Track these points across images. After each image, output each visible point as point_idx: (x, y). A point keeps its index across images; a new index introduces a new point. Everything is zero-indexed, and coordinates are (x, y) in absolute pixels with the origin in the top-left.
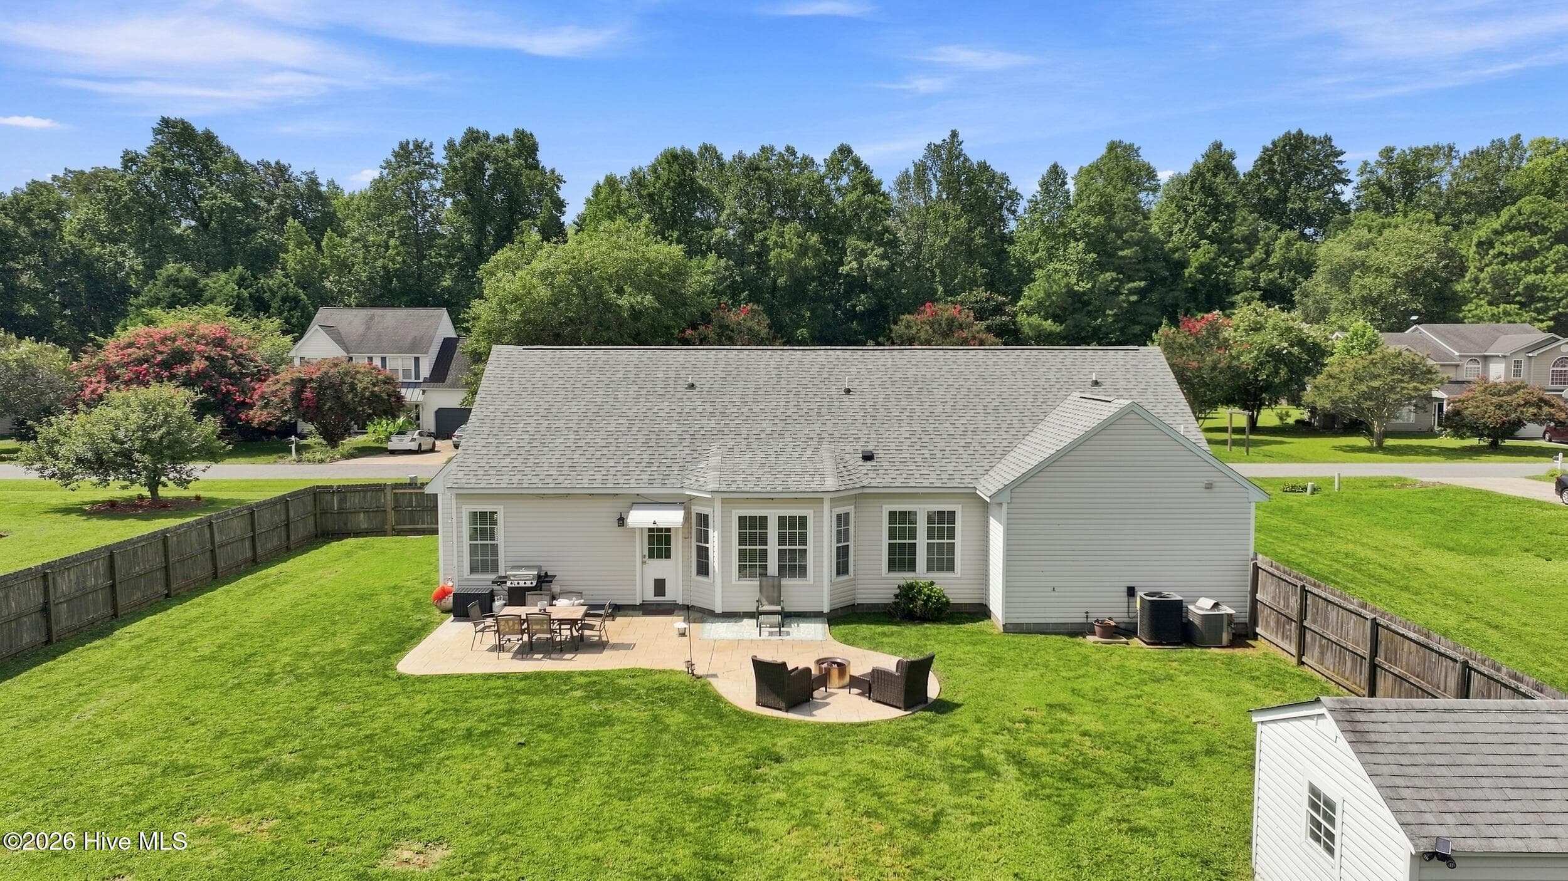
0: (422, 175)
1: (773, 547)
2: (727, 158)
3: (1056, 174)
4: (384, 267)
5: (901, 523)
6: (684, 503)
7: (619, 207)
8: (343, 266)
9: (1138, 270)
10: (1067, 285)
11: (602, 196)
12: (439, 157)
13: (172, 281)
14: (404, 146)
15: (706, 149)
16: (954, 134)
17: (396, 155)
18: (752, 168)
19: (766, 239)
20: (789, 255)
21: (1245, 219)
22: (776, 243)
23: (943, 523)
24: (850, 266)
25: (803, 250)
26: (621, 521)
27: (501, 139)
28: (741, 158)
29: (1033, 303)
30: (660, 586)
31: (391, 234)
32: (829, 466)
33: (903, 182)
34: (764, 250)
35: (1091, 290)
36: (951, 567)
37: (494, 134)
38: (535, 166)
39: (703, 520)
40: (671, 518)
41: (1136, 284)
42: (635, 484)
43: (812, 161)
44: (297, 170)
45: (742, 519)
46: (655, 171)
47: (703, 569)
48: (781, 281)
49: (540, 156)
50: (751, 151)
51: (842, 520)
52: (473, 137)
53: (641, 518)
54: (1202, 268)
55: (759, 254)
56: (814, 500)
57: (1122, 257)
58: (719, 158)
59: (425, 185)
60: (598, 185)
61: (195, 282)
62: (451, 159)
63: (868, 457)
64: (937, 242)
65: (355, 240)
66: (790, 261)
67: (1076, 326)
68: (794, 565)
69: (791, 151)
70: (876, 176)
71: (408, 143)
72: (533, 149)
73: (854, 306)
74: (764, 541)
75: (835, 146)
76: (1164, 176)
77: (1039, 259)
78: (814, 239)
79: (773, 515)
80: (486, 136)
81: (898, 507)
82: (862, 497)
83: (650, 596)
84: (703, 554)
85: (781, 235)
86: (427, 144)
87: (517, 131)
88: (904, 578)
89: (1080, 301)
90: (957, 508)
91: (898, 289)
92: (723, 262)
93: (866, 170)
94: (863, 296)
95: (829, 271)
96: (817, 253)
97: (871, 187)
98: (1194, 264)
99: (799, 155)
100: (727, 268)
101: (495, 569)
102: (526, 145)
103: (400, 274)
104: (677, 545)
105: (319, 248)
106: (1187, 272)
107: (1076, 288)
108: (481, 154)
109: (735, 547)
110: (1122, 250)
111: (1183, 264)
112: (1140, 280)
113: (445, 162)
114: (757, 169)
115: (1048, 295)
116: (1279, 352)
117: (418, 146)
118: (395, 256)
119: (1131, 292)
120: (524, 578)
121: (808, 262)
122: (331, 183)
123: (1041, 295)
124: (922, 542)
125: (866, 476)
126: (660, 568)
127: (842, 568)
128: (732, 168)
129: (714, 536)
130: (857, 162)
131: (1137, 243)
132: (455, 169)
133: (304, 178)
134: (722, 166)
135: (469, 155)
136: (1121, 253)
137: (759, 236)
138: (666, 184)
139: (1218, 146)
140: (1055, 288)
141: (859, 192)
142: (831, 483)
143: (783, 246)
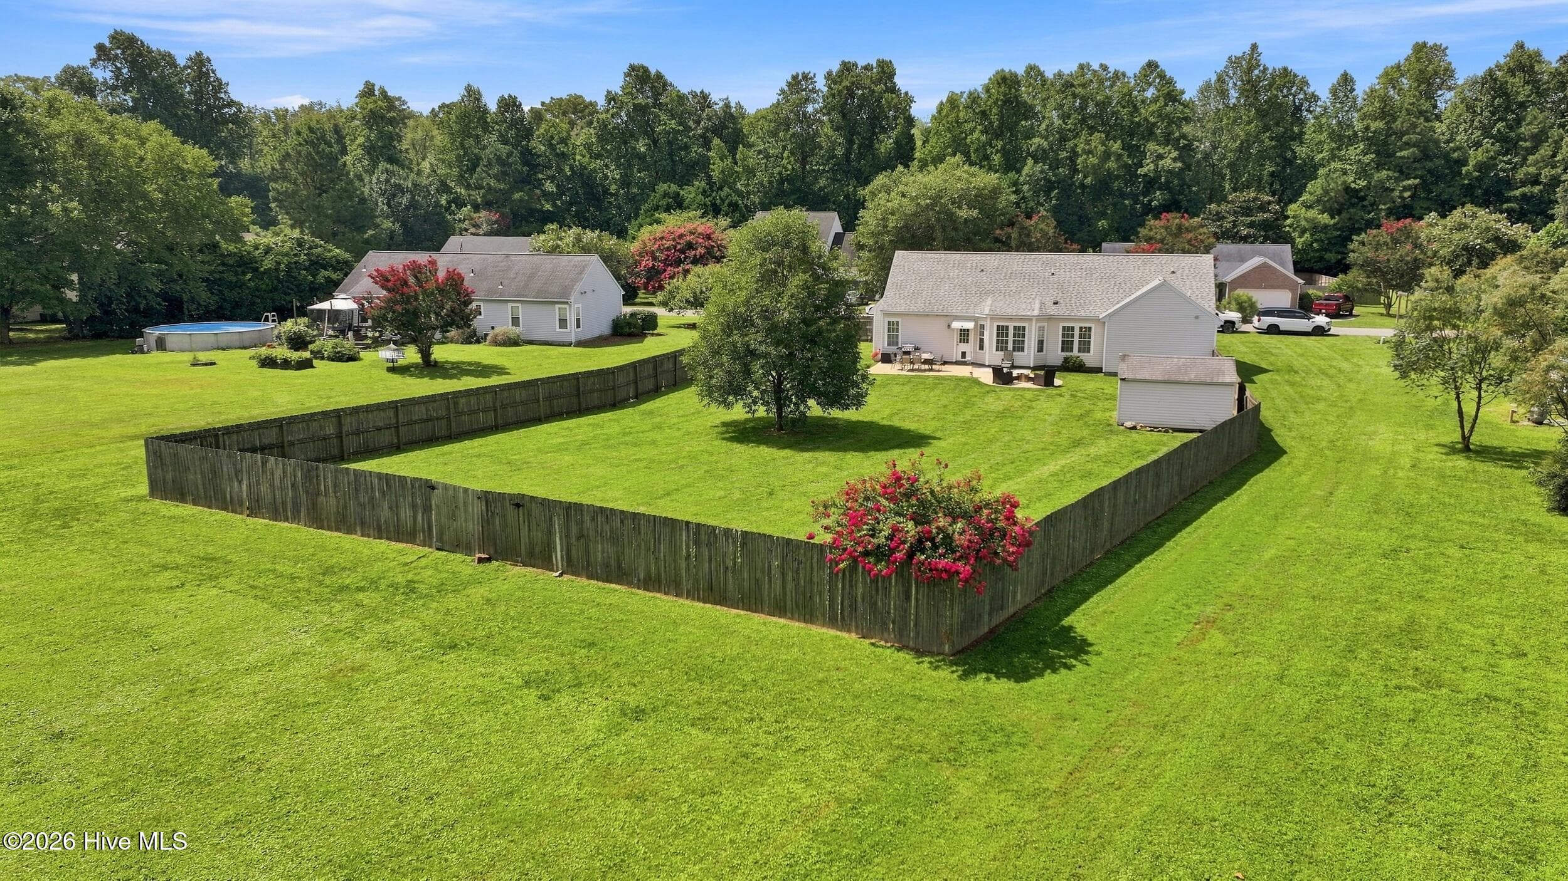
0: (808, 100)
1: (1011, 339)
2: (1049, 74)
3: (1346, 80)
4: (780, 173)
5: (1068, 331)
6: (975, 319)
7: (957, 122)
8: (751, 172)
9: (1415, 169)
10: (1344, 182)
11: (944, 113)
12: (821, 84)
13: (666, 195)
14: (795, 77)
15: (1031, 68)
16: (1254, 47)
17: (789, 84)
18: (1067, 85)
19: (1076, 145)
20: (1093, 160)
21: (1535, 118)
22: (1083, 149)
23: (1086, 333)
24: (1148, 168)
25: (1107, 155)
26: (949, 326)
27: (867, 68)
28: (1060, 75)
29: (1313, 198)
30: (964, 354)
31: (784, 148)
32: (1037, 306)
33: (1205, 89)
34: (1074, 155)
35: (1368, 187)
36: (1089, 351)
37: (861, 63)
38: (893, 90)
39: (982, 326)
40: (969, 325)
41: (1410, 182)
42: (955, 311)
43: (1124, 74)
44: (715, 97)
45: (998, 327)
46: (988, 90)
47: (981, 348)
48: (1088, 180)
49: (896, 79)
50: (1069, 67)
51: (1041, 329)
52: (847, 67)
53: (957, 325)
54: (1480, 167)
55: (1070, 158)
56: (1029, 319)
57: (1401, 157)
58: (1041, 74)
59: (810, 108)
60: (942, 103)
61: (678, 194)
62: (830, 87)
63: (1056, 303)
64: (1229, 145)
65: (760, 152)
66: (1093, 165)
67: (1350, 219)
68: (1019, 347)
69: (1104, 68)
70: (1179, 86)
71: (798, 75)
72: (892, 74)
73: (1150, 201)
74: (1007, 336)
75: (1144, 61)
76: (1461, 77)
77: (1323, 159)
78: (1116, 146)
79: (1011, 325)
80: (855, 65)
81: (1067, 324)
82: (1050, 319)
83: (959, 358)
84: (982, 340)
85: (1088, 142)
86: (812, 75)
87: (878, 60)
88: (1065, 354)
89: (1357, 198)
90: (1093, 326)
91: (1189, 187)
92: (1039, 166)
93: (1170, 82)
94: (1158, 193)
95: (1130, 173)
96: (1119, 157)
97: (1172, 96)
98: (1472, 162)
99: (1112, 70)
100: (1042, 172)
101: (897, 344)
102: (886, 71)
103: (790, 179)
104: (971, 337)
105: (734, 159)
106: (1464, 170)
107: (1353, 185)
108: (853, 83)
109: (995, 338)
110: (1401, 150)
111: (1464, 162)
112: (1415, 178)
113: (825, 89)
114: (1072, 85)
115: (1326, 192)
116: (1473, 248)
117: (805, 77)
118: (789, 164)
119: (1405, 189)
120: (909, 347)
121: (1112, 164)
122: (738, 104)
123: (1319, 192)
124: (1076, 340)
125: (1054, 311)
126: (963, 347)
127: (1040, 350)
128: (1052, 85)
129: (986, 333)
130: (1162, 76)
131: (1415, 145)
132: (833, 96)
133: (721, 104)
134: (1044, 81)
135: (844, 84)
136: (1398, 154)
137: (1070, 144)
138: (995, 103)
139: (1520, 46)
140: (1332, 185)
141: (1161, 102)
142: (1036, 313)
143: (1090, 152)
